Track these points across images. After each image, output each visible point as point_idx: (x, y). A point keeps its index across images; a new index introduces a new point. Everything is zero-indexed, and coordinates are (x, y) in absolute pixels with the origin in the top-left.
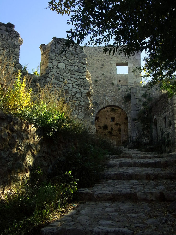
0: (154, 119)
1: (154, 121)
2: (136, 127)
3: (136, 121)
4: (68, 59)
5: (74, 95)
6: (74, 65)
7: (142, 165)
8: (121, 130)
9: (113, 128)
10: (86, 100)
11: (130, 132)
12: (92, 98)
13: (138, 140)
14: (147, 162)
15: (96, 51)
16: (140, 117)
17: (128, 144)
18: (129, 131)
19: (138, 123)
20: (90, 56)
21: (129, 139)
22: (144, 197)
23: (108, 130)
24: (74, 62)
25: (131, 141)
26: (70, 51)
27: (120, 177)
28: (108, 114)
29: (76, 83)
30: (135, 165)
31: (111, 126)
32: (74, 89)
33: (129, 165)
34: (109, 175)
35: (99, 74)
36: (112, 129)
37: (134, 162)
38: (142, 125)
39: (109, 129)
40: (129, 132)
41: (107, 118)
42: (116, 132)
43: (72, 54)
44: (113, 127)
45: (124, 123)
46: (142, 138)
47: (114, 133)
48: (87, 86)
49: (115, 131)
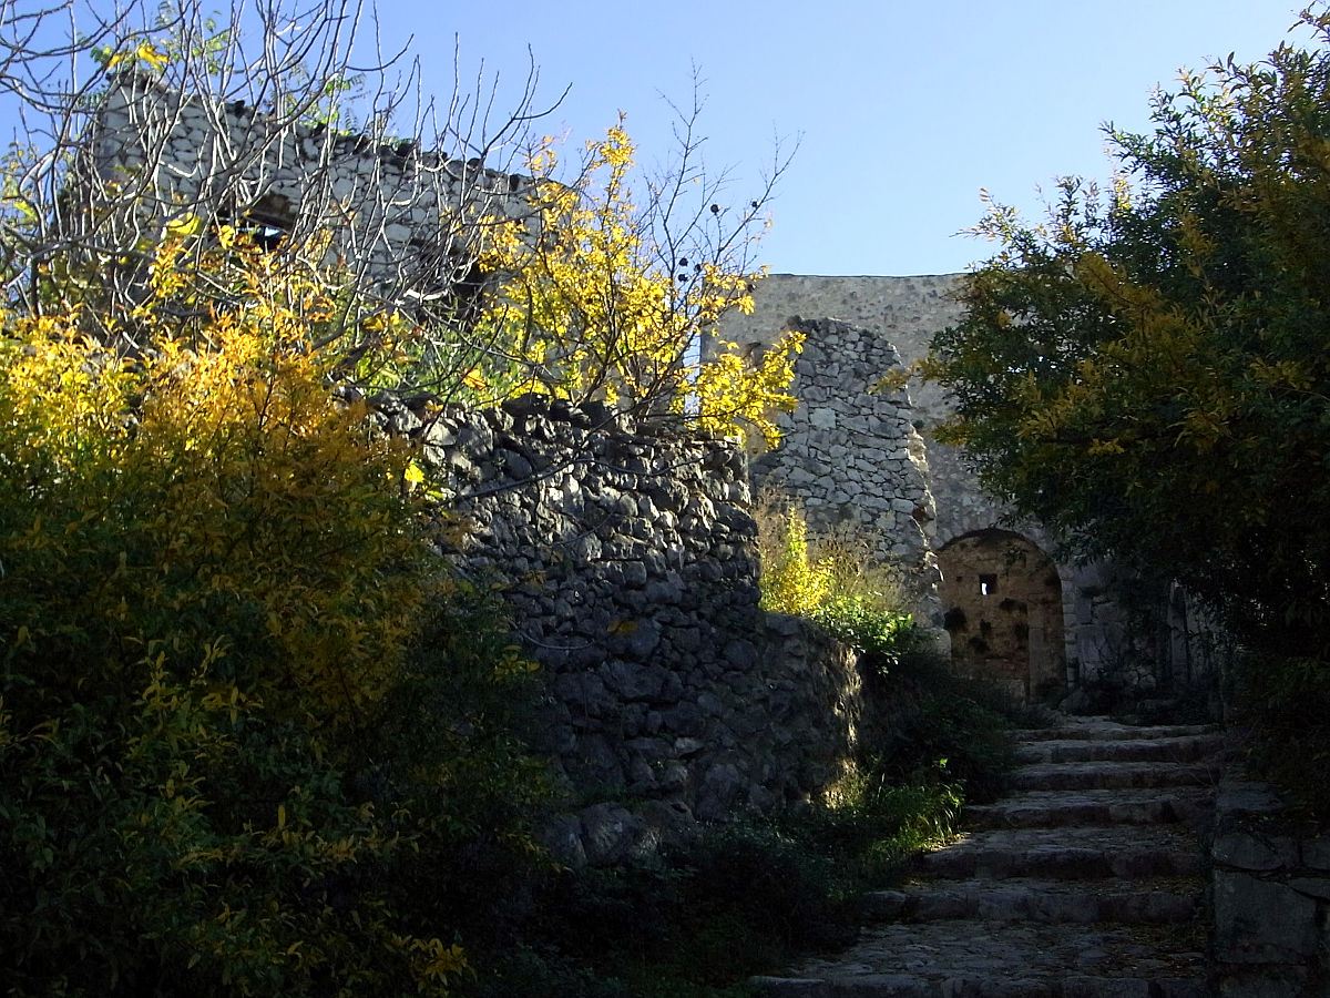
0: (1172, 590)
1: (1171, 597)
2: (1096, 621)
3: (1096, 599)
4: (843, 394)
5: (869, 523)
6: (865, 411)
7: (1121, 755)
8: (1031, 632)
9: (989, 624)
10: (912, 538)
11: (1073, 643)
12: (931, 528)
13: (1108, 676)
14: (1136, 746)
15: (912, 297)
16: (1114, 580)
17: (1066, 696)
18: (1067, 638)
19: (1107, 605)
20: (889, 317)
21: (1070, 671)
22: (1124, 815)
23: (965, 630)
24: (864, 404)
25: (1077, 680)
26: (850, 362)
27: (1059, 783)
28: (966, 559)
29: (876, 478)
30: (1100, 755)
31: (981, 614)
32: (870, 501)
33: (1083, 757)
34: (1029, 778)
35: (931, 396)
36: (986, 627)
37: (1098, 748)
38: (1125, 613)
39: (971, 628)
40: (1070, 643)
41: (959, 579)
42: (1005, 639)
43: (858, 374)
44: (989, 617)
45: (1045, 602)
46: (1125, 668)
47: (996, 644)
48: (912, 486)
49: (1002, 635)
